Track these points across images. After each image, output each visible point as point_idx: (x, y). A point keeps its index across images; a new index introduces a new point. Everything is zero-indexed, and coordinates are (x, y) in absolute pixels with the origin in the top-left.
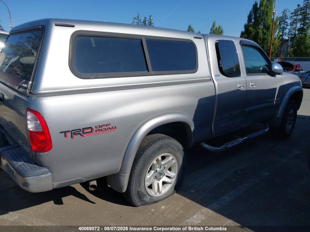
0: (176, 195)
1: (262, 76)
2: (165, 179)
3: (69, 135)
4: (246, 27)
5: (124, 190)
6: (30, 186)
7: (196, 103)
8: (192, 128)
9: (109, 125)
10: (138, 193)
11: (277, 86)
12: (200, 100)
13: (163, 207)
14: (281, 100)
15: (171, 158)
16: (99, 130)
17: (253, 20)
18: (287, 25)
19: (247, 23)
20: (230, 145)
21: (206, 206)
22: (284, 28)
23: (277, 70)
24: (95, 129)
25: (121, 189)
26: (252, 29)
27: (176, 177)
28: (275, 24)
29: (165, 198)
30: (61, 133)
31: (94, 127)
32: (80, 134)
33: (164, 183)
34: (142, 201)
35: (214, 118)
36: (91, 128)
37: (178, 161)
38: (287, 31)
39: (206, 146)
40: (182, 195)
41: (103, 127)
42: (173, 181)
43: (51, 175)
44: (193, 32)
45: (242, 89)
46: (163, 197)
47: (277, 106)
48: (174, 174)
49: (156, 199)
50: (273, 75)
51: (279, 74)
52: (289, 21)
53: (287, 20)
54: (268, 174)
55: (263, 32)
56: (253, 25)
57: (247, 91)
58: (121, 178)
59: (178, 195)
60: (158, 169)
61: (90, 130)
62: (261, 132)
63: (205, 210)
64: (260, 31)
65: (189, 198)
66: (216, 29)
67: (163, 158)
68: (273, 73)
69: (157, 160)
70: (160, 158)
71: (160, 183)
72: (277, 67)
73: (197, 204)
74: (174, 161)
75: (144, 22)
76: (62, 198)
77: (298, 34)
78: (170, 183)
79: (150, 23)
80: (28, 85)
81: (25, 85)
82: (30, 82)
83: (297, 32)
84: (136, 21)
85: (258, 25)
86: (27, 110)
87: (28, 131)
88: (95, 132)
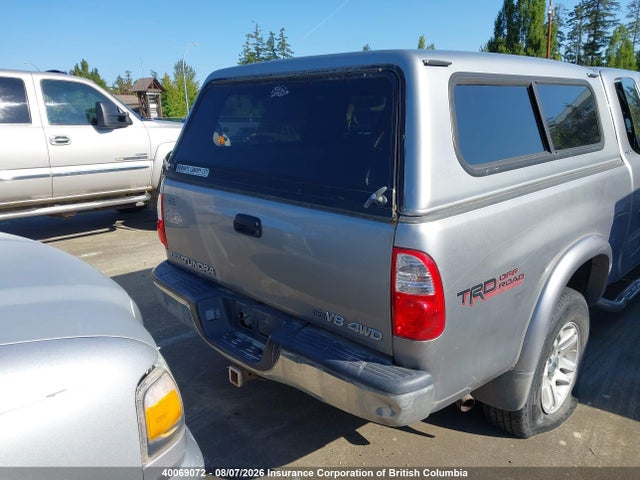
2: (558, 375)
3: (468, 297)
4: (493, 46)
5: (521, 407)
6: (403, 414)
8: (610, 266)
9: (515, 271)
10: (534, 407)
13: (577, 435)
15: (572, 331)
16: (503, 284)
17: (506, 31)
18: (562, 39)
19: (493, 36)
22: (556, 45)
24: (499, 282)
25: (517, 402)
26: (505, 49)
27: (575, 370)
29: (567, 415)
30: (458, 295)
31: (498, 278)
32: (480, 294)
33: (558, 383)
34: (534, 424)
36: (495, 280)
37: (581, 338)
40: (593, 406)
41: (510, 277)
42: (570, 378)
43: (434, 388)
48: (572, 364)
49: (553, 419)
52: (566, 30)
53: (561, 29)
56: (507, 40)
58: (518, 380)
59: (586, 407)
60: (553, 357)
61: (492, 286)
71: (553, 383)
74: (576, 337)
75: (270, 42)
76: (357, 430)
77: (586, 55)
78: (567, 383)
79: (283, 45)
80: (390, 200)
81: (381, 199)
82: (394, 191)
83: (582, 52)
84: (253, 41)
85: (517, 41)
86: (397, 250)
87: (394, 294)
88: (498, 289)
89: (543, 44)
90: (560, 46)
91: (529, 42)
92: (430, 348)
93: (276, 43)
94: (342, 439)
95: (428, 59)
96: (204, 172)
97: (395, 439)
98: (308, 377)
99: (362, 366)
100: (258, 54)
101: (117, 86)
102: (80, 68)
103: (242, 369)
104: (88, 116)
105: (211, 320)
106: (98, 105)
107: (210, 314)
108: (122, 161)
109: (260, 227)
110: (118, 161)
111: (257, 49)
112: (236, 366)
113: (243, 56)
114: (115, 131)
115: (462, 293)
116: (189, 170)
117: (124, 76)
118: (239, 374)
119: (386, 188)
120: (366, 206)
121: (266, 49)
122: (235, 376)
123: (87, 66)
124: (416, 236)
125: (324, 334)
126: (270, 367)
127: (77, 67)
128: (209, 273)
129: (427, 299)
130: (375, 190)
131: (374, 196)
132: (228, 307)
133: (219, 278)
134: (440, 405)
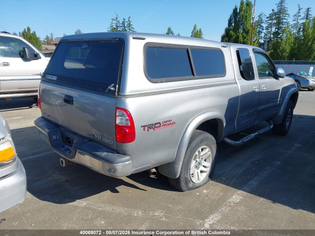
0: (211, 182)
1: (267, 79)
2: (202, 168)
3: (146, 128)
4: (227, 31)
5: (178, 176)
7: (227, 103)
8: (225, 124)
9: (171, 121)
10: (186, 178)
11: (280, 88)
12: (230, 100)
13: (205, 191)
14: (283, 100)
15: (207, 150)
16: (165, 125)
17: (233, 24)
18: (263, 29)
19: (227, 26)
20: (245, 139)
21: (240, 189)
22: (260, 32)
23: (281, 74)
24: (162, 124)
25: (176, 175)
26: (232, 33)
27: (210, 167)
28: (254, 29)
29: (204, 184)
30: (141, 127)
31: (161, 122)
32: (153, 128)
33: (202, 172)
34: (187, 186)
35: (237, 116)
36: (160, 123)
37: (212, 153)
38: (263, 35)
39: (228, 140)
40: (217, 182)
41: (167, 123)
42: (208, 170)
43: (132, 162)
44: (173, 34)
45: (257, 90)
46: (202, 183)
47: (280, 105)
48: (209, 164)
50: (277, 79)
51: (282, 77)
52: (264, 25)
53: (262, 25)
54: (280, 163)
55: (243, 36)
56: (234, 29)
57: (259, 93)
58: (175, 165)
60: (198, 160)
61: (159, 125)
62: (267, 129)
63: (240, 192)
64: (240, 35)
65: (224, 184)
66: (197, 31)
67: (202, 150)
68: (277, 77)
69: (199, 152)
70: (200, 150)
71: (199, 171)
72: (280, 71)
73: (231, 188)
74: (210, 153)
75: (123, 23)
76: (116, 188)
77: (273, 38)
78: (206, 172)
79: (129, 25)
80: (115, 89)
81: (112, 89)
82: (117, 86)
83: (272, 36)
84: (115, 22)
85: (238, 29)
86: (117, 108)
87: (116, 125)
88: (162, 127)
89: (250, 31)
90: (261, 32)
91: (244, 30)
92: (130, 146)
93: (126, 24)
94: (109, 191)
95: (135, 36)
96: (55, 78)
97: (130, 191)
98: (86, 160)
99: (104, 154)
100: (117, 29)
101: (45, 40)
102: (27, 31)
103: (66, 160)
104: (20, 54)
105: (55, 140)
106: (24, 49)
107: (54, 137)
108: (35, 75)
109: (73, 101)
110: (33, 75)
111: (117, 26)
112: (64, 158)
113: (110, 29)
114: (32, 61)
115: (144, 127)
116: (50, 77)
117: (49, 36)
118: (64, 161)
119: (113, 84)
120: (106, 91)
121: (121, 26)
122: (62, 161)
123: (30, 30)
124: (124, 103)
125: (95, 144)
126: (74, 157)
127: (25, 30)
128: (56, 121)
129: (127, 127)
130: (109, 85)
131: (109, 87)
132: (62, 135)
133: (59, 123)
134: (136, 170)
